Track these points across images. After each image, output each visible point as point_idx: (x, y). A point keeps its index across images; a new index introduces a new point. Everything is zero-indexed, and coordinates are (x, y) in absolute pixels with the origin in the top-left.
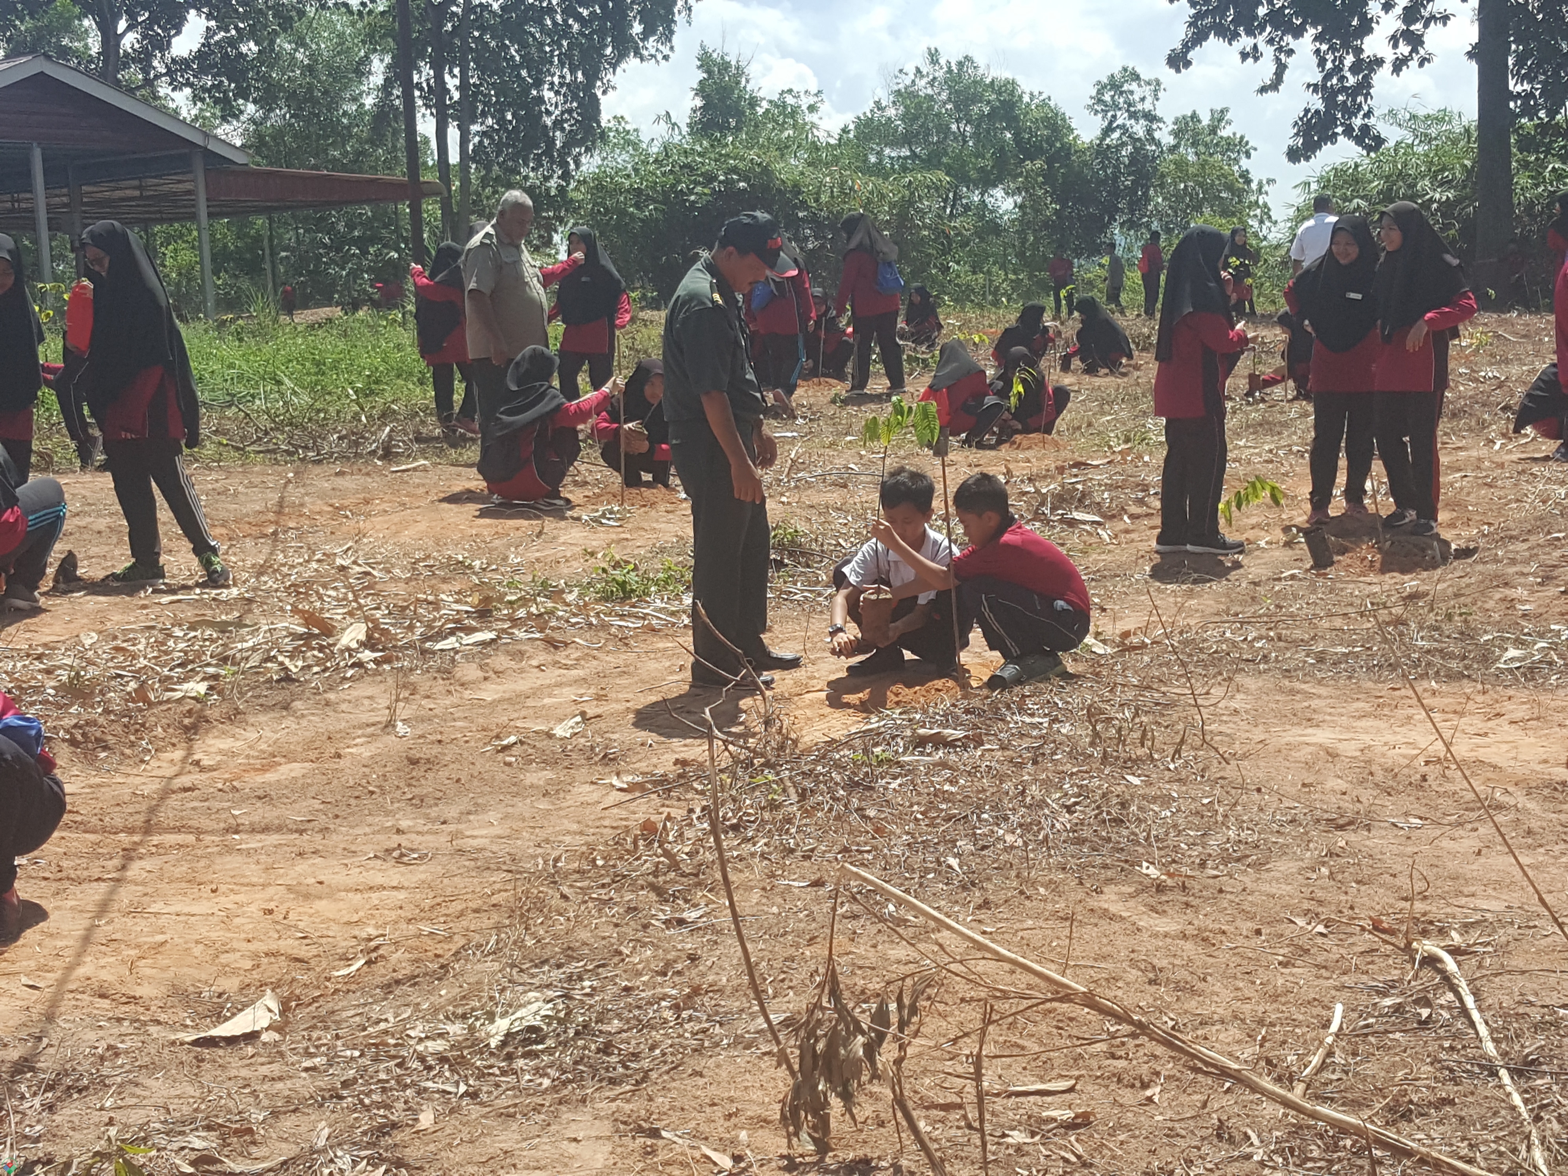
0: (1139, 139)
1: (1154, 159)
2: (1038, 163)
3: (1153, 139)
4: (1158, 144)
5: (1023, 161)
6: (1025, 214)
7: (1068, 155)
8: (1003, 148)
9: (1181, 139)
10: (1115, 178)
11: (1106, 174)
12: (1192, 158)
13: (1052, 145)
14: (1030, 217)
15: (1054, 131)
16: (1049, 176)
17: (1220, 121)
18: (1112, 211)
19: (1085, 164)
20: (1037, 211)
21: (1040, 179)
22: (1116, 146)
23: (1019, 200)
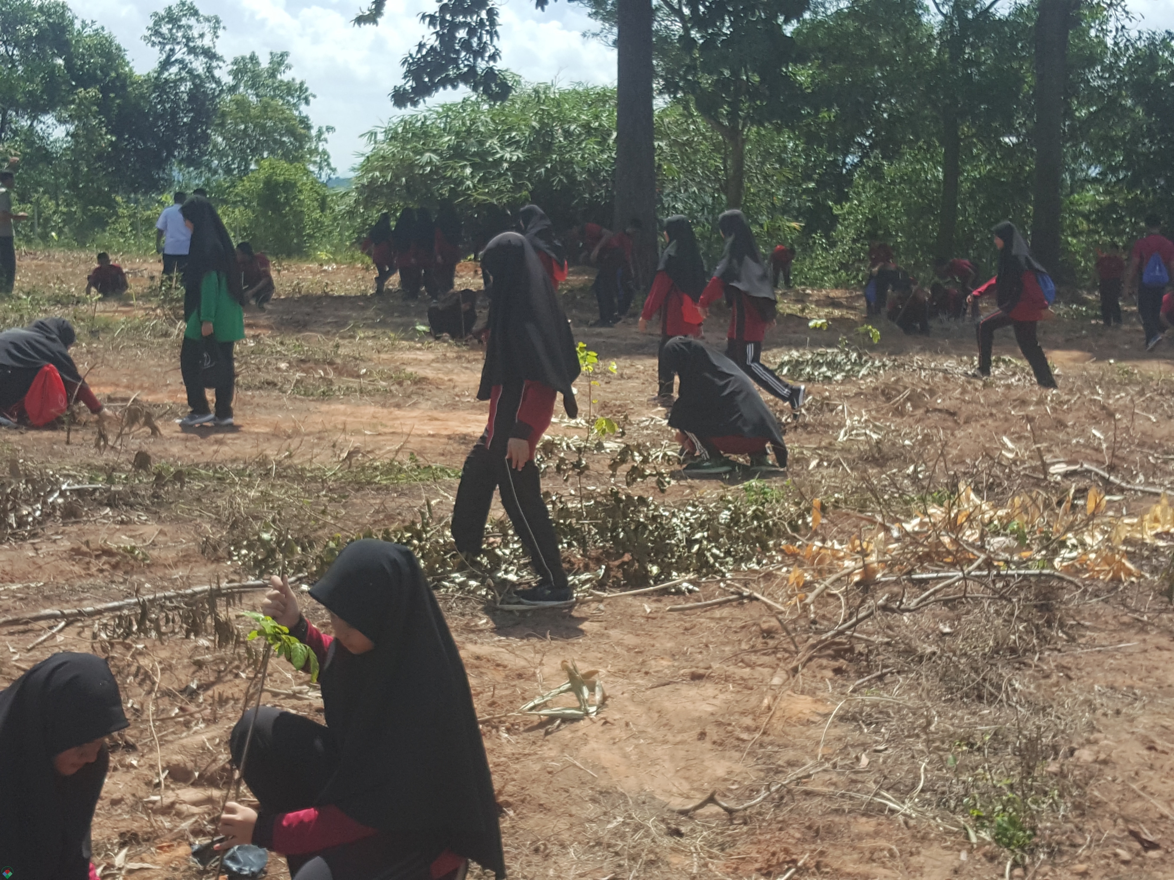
0: (198, 76)
1: (214, 97)
2: (92, 92)
3: (213, 77)
4: (218, 82)
5: (76, 87)
6: (77, 143)
7: (124, 86)
8: (53, 71)
9: (240, 81)
10: (174, 113)
11: (165, 109)
12: (253, 99)
13: (107, 75)
14: (84, 147)
15: (108, 60)
16: (104, 106)
17: (280, 64)
18: (170, 146)
19: (142, 96)
20: (91, 141)
21: (95, 108)
22: (175, 82)
23: (72, 128)
